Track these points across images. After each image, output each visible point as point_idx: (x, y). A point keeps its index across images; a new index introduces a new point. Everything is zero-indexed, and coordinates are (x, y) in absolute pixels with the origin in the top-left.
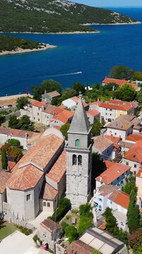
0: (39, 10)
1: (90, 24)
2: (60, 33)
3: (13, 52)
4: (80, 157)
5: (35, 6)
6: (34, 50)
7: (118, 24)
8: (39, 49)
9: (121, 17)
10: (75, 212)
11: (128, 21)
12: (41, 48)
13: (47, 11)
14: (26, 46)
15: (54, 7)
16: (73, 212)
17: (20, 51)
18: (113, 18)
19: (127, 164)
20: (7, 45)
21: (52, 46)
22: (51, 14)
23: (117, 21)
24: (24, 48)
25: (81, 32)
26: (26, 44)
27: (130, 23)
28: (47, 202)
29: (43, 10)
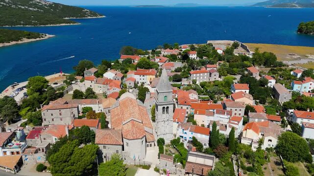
0: (23, 7)
1: (68, 18)
2: (49, 25)
3: (20, 42)
4: (168, 107)
5: (19, 5)
6: (38, 39)
7: (89, 17)
8: (42, 38)
9: (91, 13)
10: (168, 146)
11: (96, 16)
12: (43, 37)
13: (30, 9)
14: (30, 36)
15: (35, 5)
16: (166, 146)
17: (26, 40)
18: (85, 13)
19: (182, 108)
20: (13, 37)
21: (51, 36)
22: (35, 11)
23: (89, 16)
24: (29, 38)
25: (67, 24)
26: (29, 35)
27: (98, 17)
28: (149, 144)
29: (27, 7)
